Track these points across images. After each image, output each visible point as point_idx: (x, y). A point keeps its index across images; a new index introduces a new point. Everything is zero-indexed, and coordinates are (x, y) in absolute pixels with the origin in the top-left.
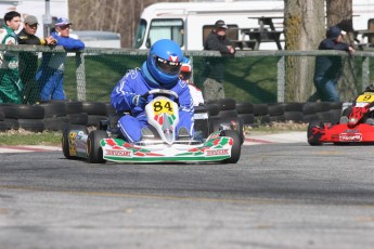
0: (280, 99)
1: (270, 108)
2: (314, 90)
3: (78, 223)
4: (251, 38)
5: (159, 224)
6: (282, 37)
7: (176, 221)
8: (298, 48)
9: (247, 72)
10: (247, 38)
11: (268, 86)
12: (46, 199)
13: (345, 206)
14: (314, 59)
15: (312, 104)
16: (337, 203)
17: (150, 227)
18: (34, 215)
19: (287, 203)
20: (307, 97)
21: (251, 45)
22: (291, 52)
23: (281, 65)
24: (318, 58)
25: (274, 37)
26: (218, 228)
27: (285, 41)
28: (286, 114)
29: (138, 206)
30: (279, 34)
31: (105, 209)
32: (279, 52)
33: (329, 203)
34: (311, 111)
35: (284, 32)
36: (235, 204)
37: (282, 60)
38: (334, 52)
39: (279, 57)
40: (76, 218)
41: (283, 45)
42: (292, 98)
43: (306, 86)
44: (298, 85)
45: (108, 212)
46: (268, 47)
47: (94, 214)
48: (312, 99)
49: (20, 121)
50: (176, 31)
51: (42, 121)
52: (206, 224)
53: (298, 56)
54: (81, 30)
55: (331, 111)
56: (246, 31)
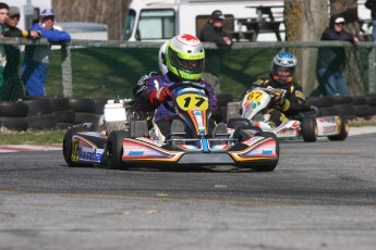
2: (316, 85)
3: (73, 226)
4: (248, 28)
5: (159, 227)
6: (282, 27)
7: (178, 224)
8: (299, 38)
9: (246, 65)
10: (244, 29)
12: (36, 201)
13: (358, 207)
14: (316, 50)
16: (348, 204)
17: (149, 230)
18: (24, 218)
19: (295, 204)
20: (309, 92)
21: (249, 36)
22: (292, 43)
24: (321, 50)
25: (273, 27)
26: (223, 230)
27: (286, 31)
29: (135, 207)
30: (278, 24)
31: (100, 211)
32: (280, 44)
33: (339, 203)
35: (284, 22)
38: (337, 43)
39: (280, 49)
40: (70, 221)
41: (283, 35)
43: (309, 79)
45: (103, 214)
46: (267, 38)
47: (89, 217)
48: (314, 94)
49: (2, 119)
50: (167, 22)
51: (26, 119)
52: (210, 226)
53: (300, 47)
54: (65, 21)
55: (336, 107)
56: (243, 21)
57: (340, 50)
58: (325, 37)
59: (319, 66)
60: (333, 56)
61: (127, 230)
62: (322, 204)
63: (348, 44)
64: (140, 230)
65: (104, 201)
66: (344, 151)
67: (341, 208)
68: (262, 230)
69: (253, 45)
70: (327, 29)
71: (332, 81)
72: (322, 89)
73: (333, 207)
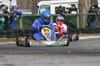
0: (78, 27)
1: (75, 30)
2: (87, 25)
3: (23, 63)
5: (46, 63)
6: (78, 10)
7: (51, 62)
8: (82, 12)
9: (69, 20)
10: (68, 10)
11: (74, 24)
12: (13, 57)
13: (99, 57)
15: (87, 28)
16: (96, 56)
17: (43, 64)
18: (10, 61)
19: (82, 56)
20: (85, 27)
21: (69, 12)
22: (81, 14)
23: (78, 18)
24: (88, 15)
25: (75, 10)
26: (63, 63)
27: (79, 11)
28: (80, 31)
29: (39, 58)
31: (30, 59)
33: (93, 56)
34: (87, 30)
35: (78, 8)
36: (67, 57)
37: (78, 16)
38: (93, 14)
39: (77, 15)
41: (78, 12)
42: (81, 27)
43: (85, 23)
44: (83, 23)
45: (31, 60)
46: (74, 13)
47: (27, 60)
48: (87, 27)
49: (4, 35)
51: (10, 35)
52: (59, 62)
53: (83, 15)
55: (93, 30)
56: (67, 8)
57: (93, 15)
58: (89, 12)
59: (88, 20)
60: (92, 17)
61: (37, 64)
62: (89, 56)
63: (95, 14)
64: (41, 64)
65: (31, 56)
66: (95, 42)
67: (94, 57)
68: (73, 63)
69: (70, 14)
70: (90, 10)
71: (91, 24)
72: (89, 26)
73: (92, 57)
